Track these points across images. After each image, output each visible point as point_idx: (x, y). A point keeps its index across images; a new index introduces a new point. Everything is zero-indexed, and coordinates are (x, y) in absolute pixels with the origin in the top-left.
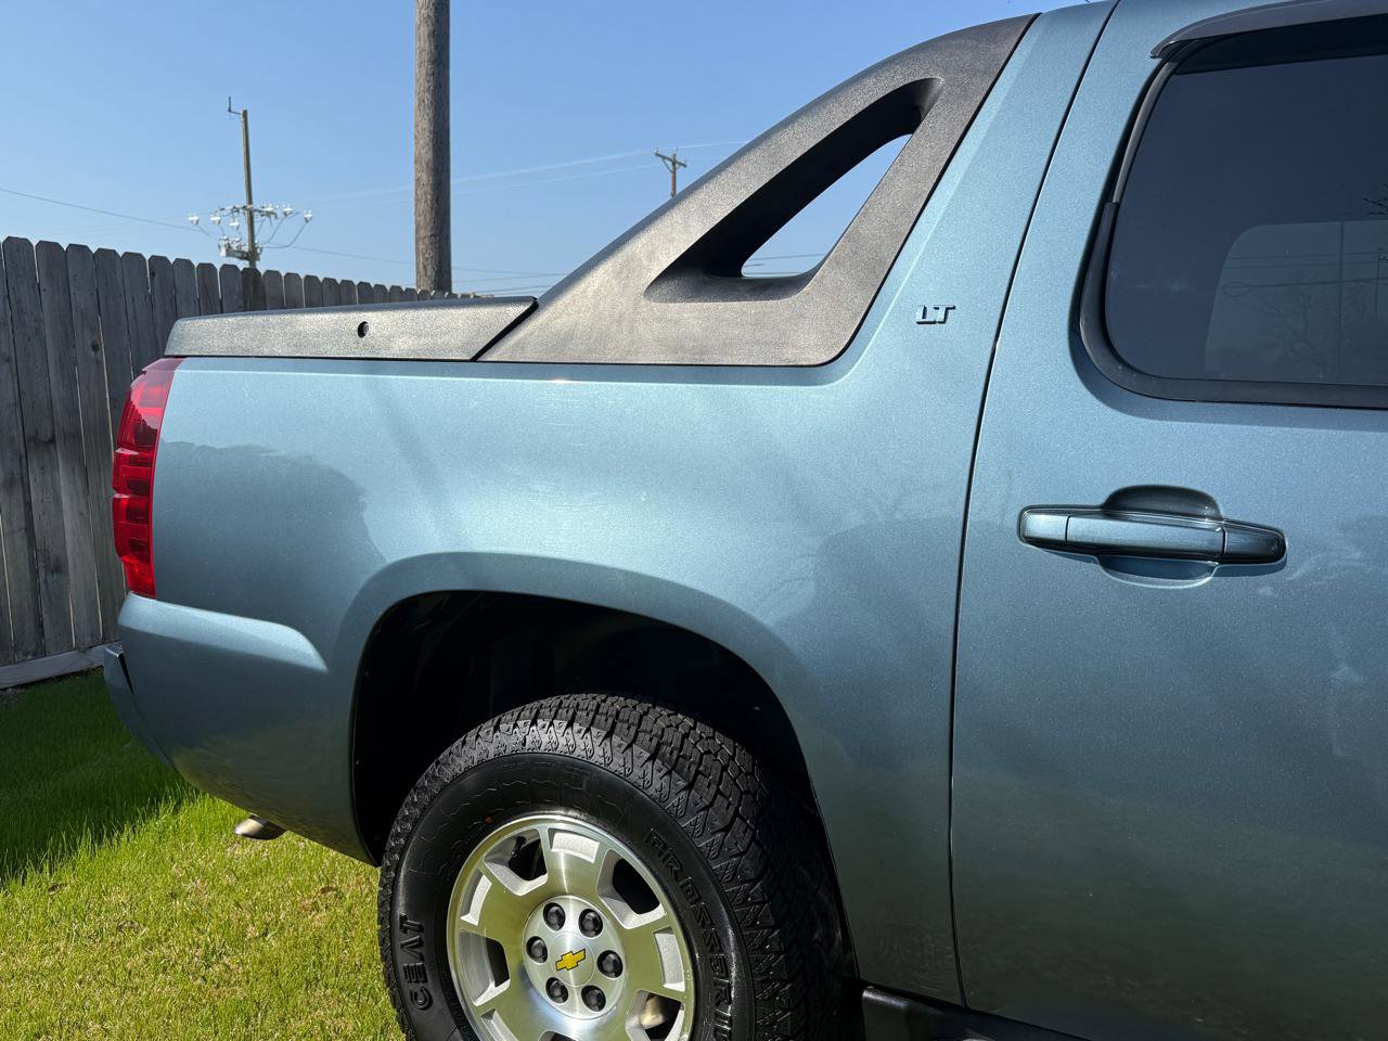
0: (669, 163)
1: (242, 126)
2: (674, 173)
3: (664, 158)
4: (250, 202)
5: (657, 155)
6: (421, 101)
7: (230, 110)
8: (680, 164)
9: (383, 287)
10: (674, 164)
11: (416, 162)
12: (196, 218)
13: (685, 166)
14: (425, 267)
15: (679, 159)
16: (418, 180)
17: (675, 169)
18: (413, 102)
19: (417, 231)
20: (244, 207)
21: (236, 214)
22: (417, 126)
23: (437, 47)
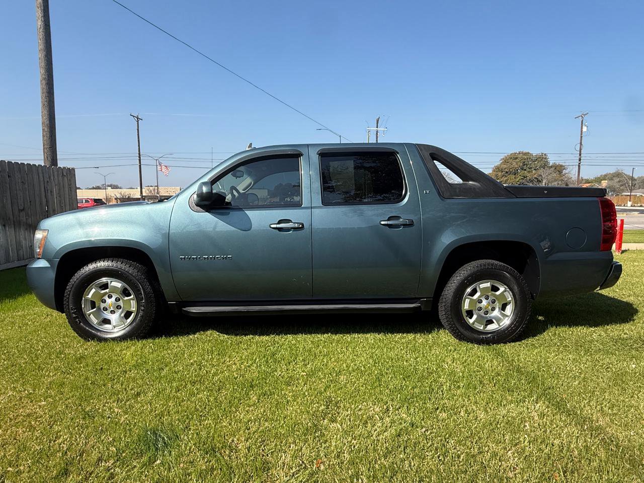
0: (136, 119)
2: (138, 122)
3: (133, 116)
5: (131, 115)
6: (44, 105)
8: (140, 119)
9: (35, 165)
11: (42, 124)
13: (142, 120)
14: (47, 158)
15: (139, 117)
16: (43, 130)
18: (40, 105)
19: (44, 146)
22: (42, 112)
23: (49, 88)
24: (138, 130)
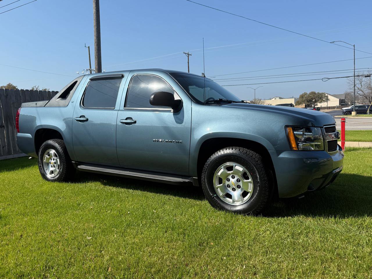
0: (187, 55)
1: (88, 50)
2: (188, 57)
3: (186, 53)
4: (91, 68)
5: (184, 53)
7: (85, 47)
8: (190, 55)
10: (188, 55)
12: (78, 72)
13: (191, 55)
15: (189, 54)
17: (189, 56)
20: (89, 69)
21: (87, 71)
24: (188, 63)
